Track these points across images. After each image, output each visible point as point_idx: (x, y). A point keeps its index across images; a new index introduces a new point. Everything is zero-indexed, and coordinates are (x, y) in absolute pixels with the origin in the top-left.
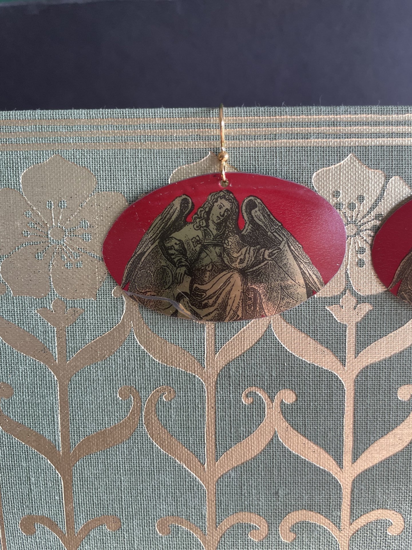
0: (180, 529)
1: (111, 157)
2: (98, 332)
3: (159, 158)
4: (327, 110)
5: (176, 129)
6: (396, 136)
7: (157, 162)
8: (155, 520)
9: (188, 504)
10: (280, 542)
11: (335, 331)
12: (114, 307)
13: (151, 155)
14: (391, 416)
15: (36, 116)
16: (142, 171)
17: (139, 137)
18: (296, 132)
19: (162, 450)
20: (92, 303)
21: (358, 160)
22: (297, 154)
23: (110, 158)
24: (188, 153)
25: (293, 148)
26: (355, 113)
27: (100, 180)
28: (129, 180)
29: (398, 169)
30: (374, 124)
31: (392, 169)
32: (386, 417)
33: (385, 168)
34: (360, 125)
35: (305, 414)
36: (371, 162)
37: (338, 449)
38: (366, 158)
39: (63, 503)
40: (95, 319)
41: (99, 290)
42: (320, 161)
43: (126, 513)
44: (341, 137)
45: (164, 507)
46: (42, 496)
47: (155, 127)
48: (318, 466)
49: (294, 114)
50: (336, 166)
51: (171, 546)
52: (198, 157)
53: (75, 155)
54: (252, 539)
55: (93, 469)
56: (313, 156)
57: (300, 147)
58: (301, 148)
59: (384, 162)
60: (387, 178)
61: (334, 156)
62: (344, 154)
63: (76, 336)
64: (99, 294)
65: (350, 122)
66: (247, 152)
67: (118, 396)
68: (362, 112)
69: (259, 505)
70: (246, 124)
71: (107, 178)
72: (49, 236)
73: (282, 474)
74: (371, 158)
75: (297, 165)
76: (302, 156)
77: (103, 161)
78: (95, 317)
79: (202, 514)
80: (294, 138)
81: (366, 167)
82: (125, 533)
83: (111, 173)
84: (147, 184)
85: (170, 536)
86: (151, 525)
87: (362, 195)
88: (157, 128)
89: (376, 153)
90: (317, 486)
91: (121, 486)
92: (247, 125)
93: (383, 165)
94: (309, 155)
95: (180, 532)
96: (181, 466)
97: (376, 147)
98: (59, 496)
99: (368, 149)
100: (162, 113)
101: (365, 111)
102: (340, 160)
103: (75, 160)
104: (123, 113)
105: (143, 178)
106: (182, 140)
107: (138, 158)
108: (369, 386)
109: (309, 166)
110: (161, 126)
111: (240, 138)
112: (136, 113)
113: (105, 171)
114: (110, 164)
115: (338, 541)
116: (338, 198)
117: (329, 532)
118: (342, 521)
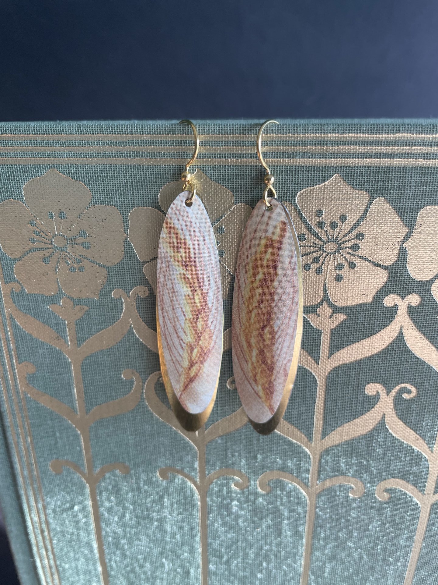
1: (103, 172)
2: (103, 325)
3: (149, 174)
4: (314, 129)
5: (164, 145)
6: (384, 157)
7: (146, 178)
9: (183, 459)
10: (258, 492)
12: (115, 306)
13: (141, 171)
15: (31, 131)
16: (132, 186)
17: (128, 153)
20: (95, 302)
21: (343, 180)
22: (282, 173)
25: (278, 167)
26: (343, 133)
27: (95, 193)
28: (121, 194)
29: (383, 190)
30: (362, 144)
31: (377, 190)
32: (353, 407)
33: (370, 189)
34: (348, 144)
36: (356, 183)
37: (309, 428)
38: (351, 178)
39: (83, 452)
40: (99, 316)
41: (100, 292)
42: (304, 181)
43: (134, 462)
44: (327, 156)
45: (164, 460)
46: (67, 446)
47: (143, 143)
49: (281, 132)
50: (320, 186)
51: (170, 487)
53: (70, 169)
54: (235, 487)
55: (105, 429)
56: (298, 175)
57: (285, 166)
58: (286, 168)
59: (369, 183)
60: (371, 199)
61: (319, 176)
62: (329, 174)
63: (84, 328)
64: (101, 295)
65: (337, 142)
66: (233, 170)
67: (123, 377)
68: (350, 131)
69: (241, 464)
71: (101, 193)
72: (54, 243)
73: (260, 443)
74: (357, 178)
75: (282, 184)
76: (287, 175)
77: (96, 176)
78: (99, 314)
79: (194, 467)
81: (350, 188)
82: (133, 476)
85: (169, 481)
87: (344, 214)
88: (145, 144)
90: (290, 454)
92: (233, 143)
93: (368, 186)
94: (294, 174)
96: (178, 432)
97: (363, 167)
99: (354, 169)
100: (150, 129)
101: (354, 130)
102: (325, 180)
105: (135, 193)
106: (170, 156)
107: (128, 173)
109: (293, 185)
110: (149, 143)
111: (226, 156)
112: (125, 129)
113: (99, 185)
114: (103, 179)
115: (306, 495)
116: (321, 217)
117: (299, 488)
118: (309, 481)
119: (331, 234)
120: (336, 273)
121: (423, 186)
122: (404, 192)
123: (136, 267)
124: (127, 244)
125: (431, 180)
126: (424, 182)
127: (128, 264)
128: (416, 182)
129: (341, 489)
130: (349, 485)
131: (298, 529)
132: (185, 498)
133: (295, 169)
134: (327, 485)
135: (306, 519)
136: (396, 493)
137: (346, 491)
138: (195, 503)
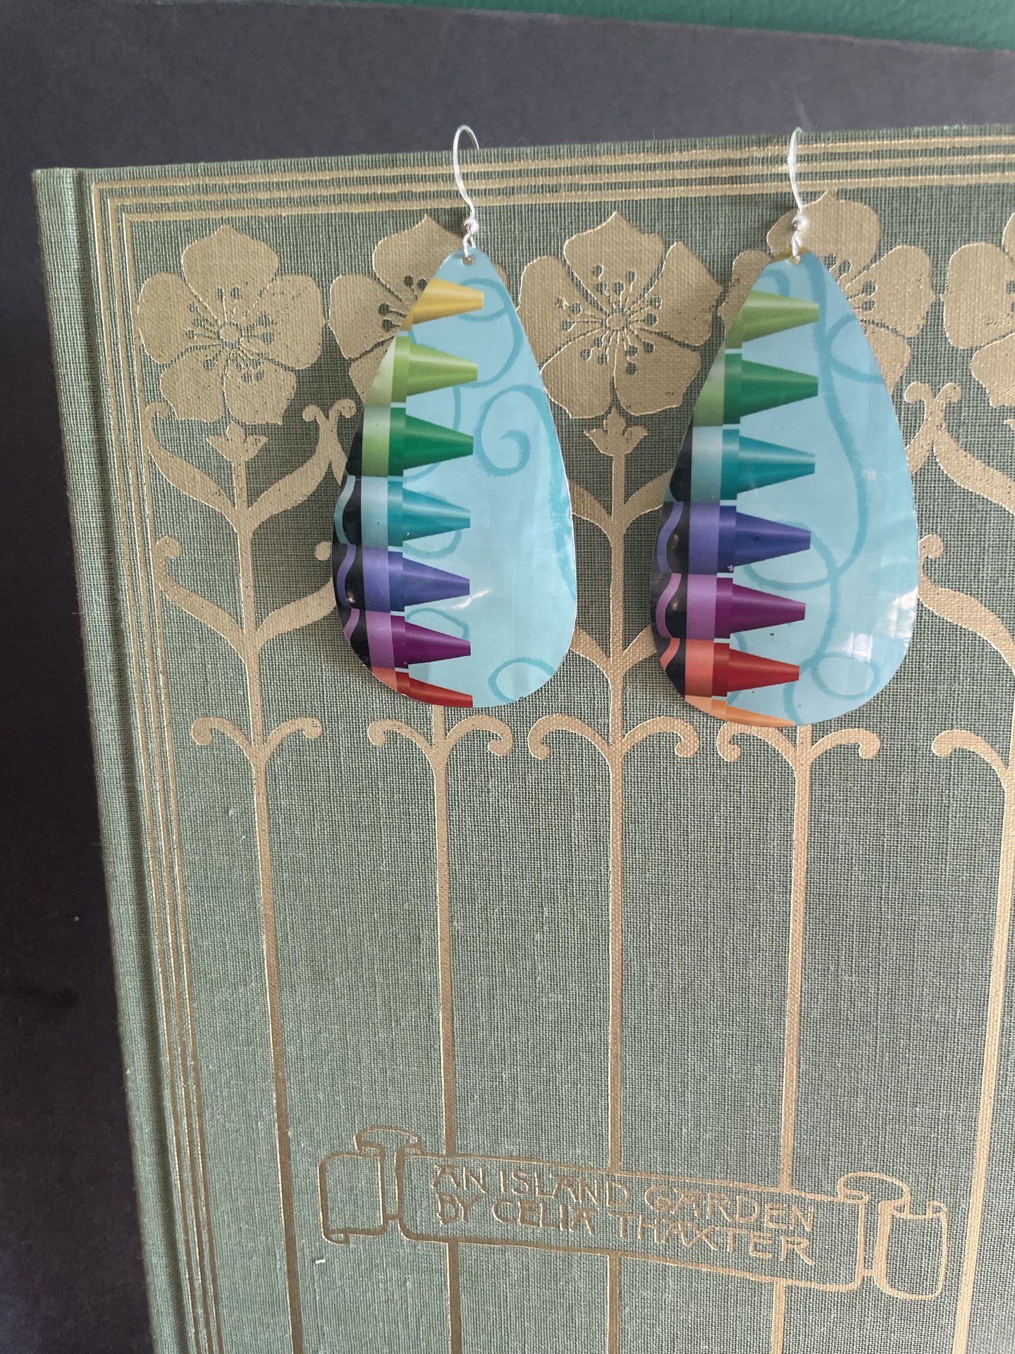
0: (398, 737)
3: (359, 225)
4: (582, 150)
5: (381, 183)
6: (679, 185)
8: (367, 724)
10: (529, 759)
11: (596, 466)
12: (306, 433)
13: (348, 222)
16: (337, 244)
17: (332, 197)
18: (541, 183)
20: (278, 428)
21: (626, 220)
23: (295, 227)
24: (396, 217)
25: (537, 207)
26: (622, 153)
27: (284, 257)
28: (320, 256)
29: (681, 231)
30: (647, 169)
31: (673, 232)
34: (629, 169)
36: (644, 223)
37: (604, 631)
38: (636, 217)
39: (247, 700)
40: (282, 450)
42: (573, 224)
43: (330, 714)
44: (602, 188)
45: (378, 706)
46: (221, 690)
49: (538, 156)
50: (596, 229)
51: (388, 760)
52: (410, 222)
53: (251, 224)
54: (493, 752)
55: (285, 654)
57: (546, 205)
58: (548, 206)
59: (662, 222)
60: (667, 245)
61: (593, 215)
62: (606, 213)
63: (259, 472)
65: (614, 167)
67: (315, 554)
68: (631, 151)
71: (292, 256)
72: (221, 337)
74: (644, 217)
76: (549, 217)
77: (287, 231)
78: (282, 448)
79: (427, 717)
80: (539, 192)
81: (637, 231)
82: (328, 741)
83: (297, 248)
84: (345, 262)
85: (386, 747)
86: (360, 731)
87: (632, 270)
88: (355, 183)
89: (651, 210)
90: (577, 682)
91: (322, 677)
93: (660, 227)
94: (558, 215)
95: (398, 742)
97: (651, 201)
98: (243, 689)
99: (640, 204)
100: (362, 161)
101: (636, 149)
102: (601, 221)
103: (251, 231)
104: (310, 163)
106: (388, 198)
107: (332, 226)
108: (643, 543)
109: (559, 231)
110: (360, 181)
112: (328, 163)
113: (290, 245)
114: (296, 236)
115: (606, 760)
116: (600, 276)
117: (595, 747)
118: (610, 731)
119: (615, 300)
120: (627, 361)
121: (735, 223)
122: (711, 233)
123: (339, 369)
124: (327, 332)
125: (745, 212)
126: (736, 216)
127: (328, 364)
128: (725, 217)
129: (662, 743)
130: (673, 734)
131: (598, 830)
132: (412, 780)
133: (560, 207)
134: (639, 737)
135: (609, 809)
136: (750, 745)
137: (670, 747)
138: (429, 789)
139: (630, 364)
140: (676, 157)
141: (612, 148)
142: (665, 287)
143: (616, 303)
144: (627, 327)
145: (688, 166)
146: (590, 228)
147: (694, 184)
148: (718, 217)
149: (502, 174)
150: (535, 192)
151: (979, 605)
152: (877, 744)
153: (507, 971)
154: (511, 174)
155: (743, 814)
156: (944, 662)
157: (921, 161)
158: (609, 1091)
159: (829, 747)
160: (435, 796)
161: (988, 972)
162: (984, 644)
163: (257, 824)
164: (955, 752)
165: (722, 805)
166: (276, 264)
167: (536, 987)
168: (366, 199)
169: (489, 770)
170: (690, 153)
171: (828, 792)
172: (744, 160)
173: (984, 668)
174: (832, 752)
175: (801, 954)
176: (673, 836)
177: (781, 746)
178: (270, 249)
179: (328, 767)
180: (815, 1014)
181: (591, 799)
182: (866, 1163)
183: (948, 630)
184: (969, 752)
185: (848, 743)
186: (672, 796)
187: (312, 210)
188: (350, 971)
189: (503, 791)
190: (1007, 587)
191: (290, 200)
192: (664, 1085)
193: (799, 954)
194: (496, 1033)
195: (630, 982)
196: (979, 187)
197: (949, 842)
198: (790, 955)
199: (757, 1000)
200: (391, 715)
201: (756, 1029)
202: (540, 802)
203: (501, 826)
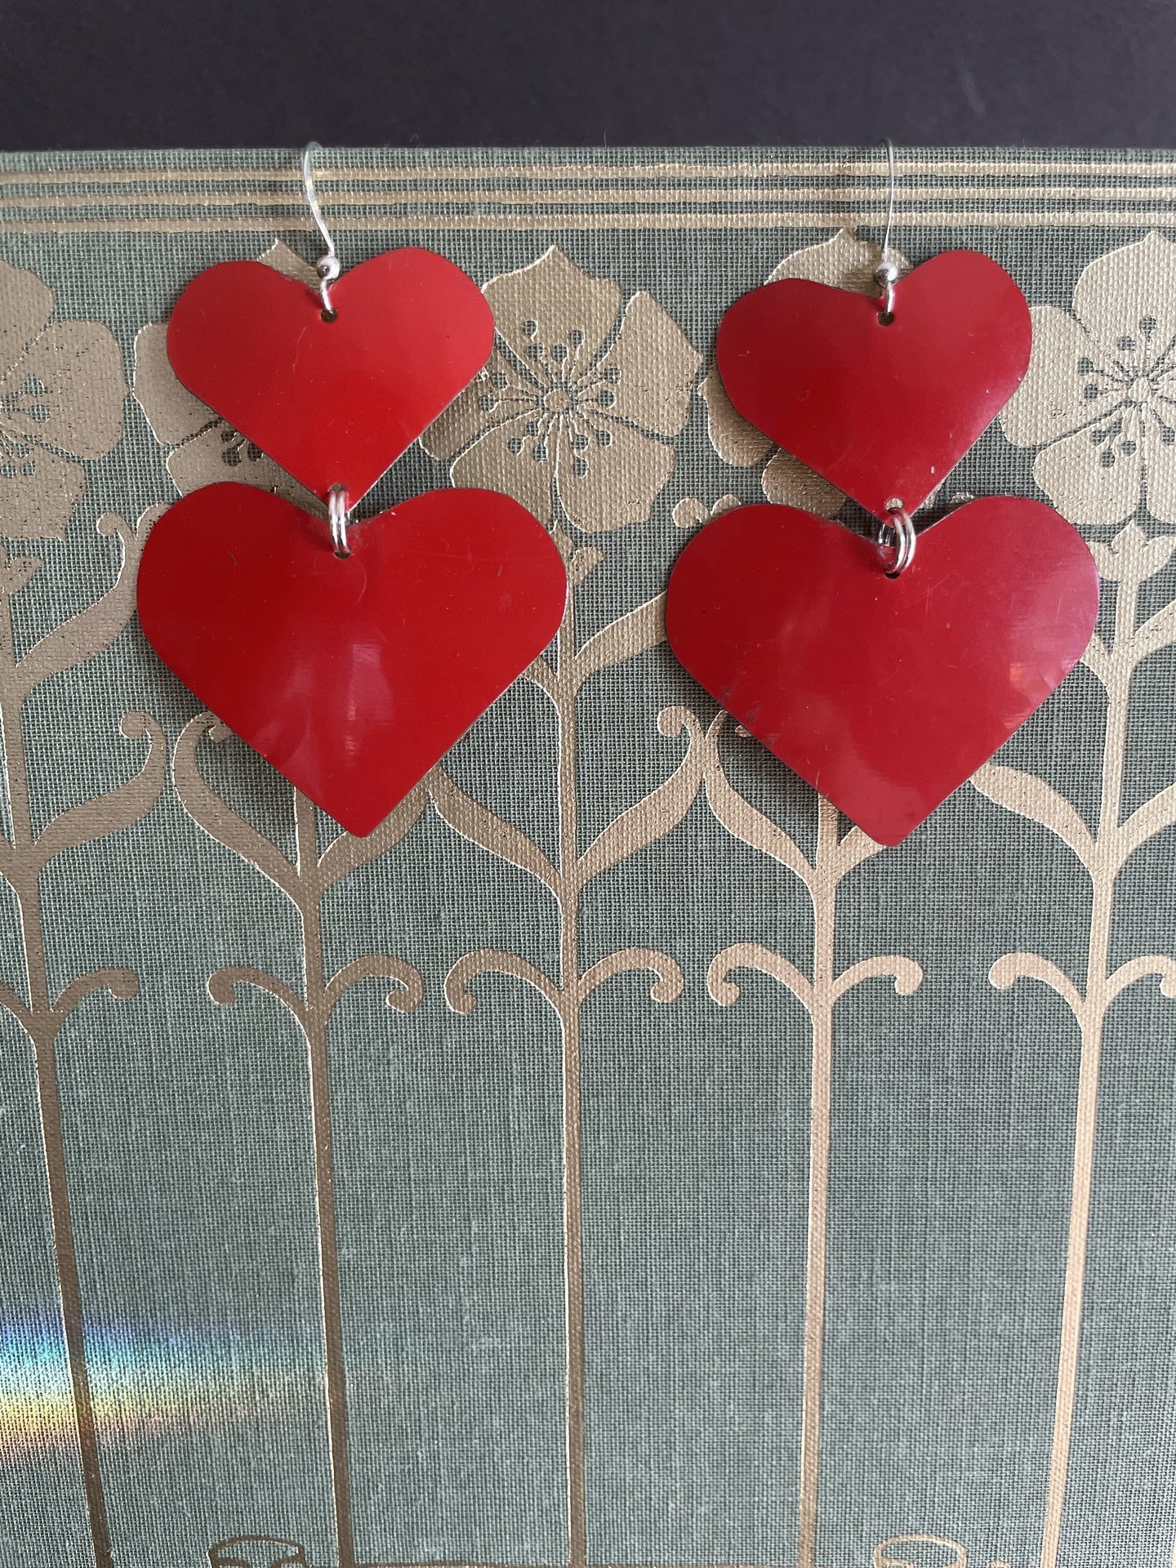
0: (253, 992)
1: (81, 249)
2: (74, 604)
3: (177, 250)
4: (505, 155)
5: (209, 191)
6: (642, 210)
7: (172, 259)
8: (205, 975)
9: (267, 941)
10: (448, 1015)
12: (103, 555)
13: (160, 245)
14: (646, 766)
16: (143, 277)
17: (134, 207)
18: (446, 200)
19: (212, 837)
20: (59, 546)
21: (568, 258)
22: (449, 245)
23: (78, 251)
24: (233, 241)
25: (441, 233)
26: (560, 162)
27: (62, 295)
28: (118, 295)
29: (646, 276)
30: (597, 186)
31: (634, 276)
32: (638, 769)
33: (622, 274)
34: (571, 185)
35: (484, 765)
36: (594, 262)
37: (550, 831)
38: (583, 254)
39: (22, 946)
40: (66, 579)
41: (70, 521)
42: (494, 260)
43: (149, 962)
44: (534, 210)
45: (221, 949)
47: (166, 186)
48: (513, 863)
49: (440, 162)
50: (525, 269)
51: (238, 1026)
52: (254, 249)
53: (9, 245)
54: (393, 1007)
55: (78, 876)
56: (481, 249)
57: (454, 231)
58: (456, 234)
59: (618, 263)
60: (626, 295)
61: (521, 249)
62: (540, 246)
63: (31, 612)
64: (71, 529)
65: (551, 181)
66: (351, 240)
67: (121, 733)
68: (573, 160)
69: (405, 941)
70: (346, 183)
71: (75, 293)
73: (445, 881)
76: (459, 249)
77: (66, 257)
78: (66, 575)
79: (294, 961)
80: (442, 212)
81: (584, 274)
82: (147, 1003)
83: (82, 282)
84: (156, 303)
85: (236, 1006)
86: (197, 985)
87: (578, 329)
88: (170, 190)
89: (603, 244)
90: (513, 903)
91: (136, 909)
92: (348, 185)
93: (617, 270)
94: (472, 247)
95: (254, 999)
96: (251, 868)
97: (603, 232)
98: (15, 931)
99: (588, 236)
100: (179, 159)
101: (580, 157)
102: (533, 258)
103: (10, 255)
104: (101, 159)
105: (148, 292)
106: (220, 213)
107: (135, 250)
108: (603, 709)
109: (473, 270)
110: (177, 186)
111: (336, 210)
112: (128, 159)
113: (71, 277)
114: (80, 264)
115: (557, 1011)
116: (533, 336)
117: (540, 994)
118: (561, 970)
119: (555, 371)
120: (574, 457)
121: (721, 267)
122: (687, 280)
123: (151, 460)
124: (130, 408)
125: (732, 253)
126: (721, 258)
127: (133, 453)
128: (706, 258)
129: (633, 984)
130: (648, 971)
131: (547, 1109)
132: (276, 1053)
133: (474, 236)
134: (601, 977)
135: (562, 1079)
136: (752, 982)
137: (644, 989)
138: (301, 1064)
139: (579, 461)
140: (637, 171)
141: (547, 156)
142: (624, 353)
143: (556, 374)
144: (572, 409)
145: (653, 185)
146: (517, 268)
147: (662, 210)
148: (696, 258)
149: (389, 185)
150: (437, 213)
151: (1047, 787)
152: (919, 976)
153: (421, 1311)
154: (402, 186)
155: (744, 1076)
156: (1004, 864)
157: (967, 192)
158: (568, 1463)
159: (856, 981)
160: (311, 1073)
161: (1063, 1266)
162: (1053, 838)
163: (42, 1125)
164: (1019, 981)
165: (716, 1066)
166: (50, 306)
167: (462, 1331)
168: (185, 213)
169: (389, 1034)
170: (656, 167)
171: (855, 1041)
172: (731, 180)
173: (1054, 870)
174: (860, 988)
175: (823, 1259)
176: (650, 1112)
177: (793, 981)
178: (40, 282)
179: (149, 1039)
180: (843, 1337)
181: (536, 1067)
182: (910, 1523)
183: (1008, 821)
184: (1037, 981)
185: (881, 975)
186: (649, 1056)
187: (105, 227)
188: (191, 1328)
189: (410, 1062)
190: (1082, 763)
191: (71, 210)
192: (643, 1449)
193: (820, 1260)
194: (407, 1397)
195: (593, 1313)
196: (1042, 230)
197: (1012, 1100)
198: (809, 1262)
199: (766, 1325)
200: (242, 961)
201: (766, 1364)
202: (464, 1075)
203: (408, 1110)
